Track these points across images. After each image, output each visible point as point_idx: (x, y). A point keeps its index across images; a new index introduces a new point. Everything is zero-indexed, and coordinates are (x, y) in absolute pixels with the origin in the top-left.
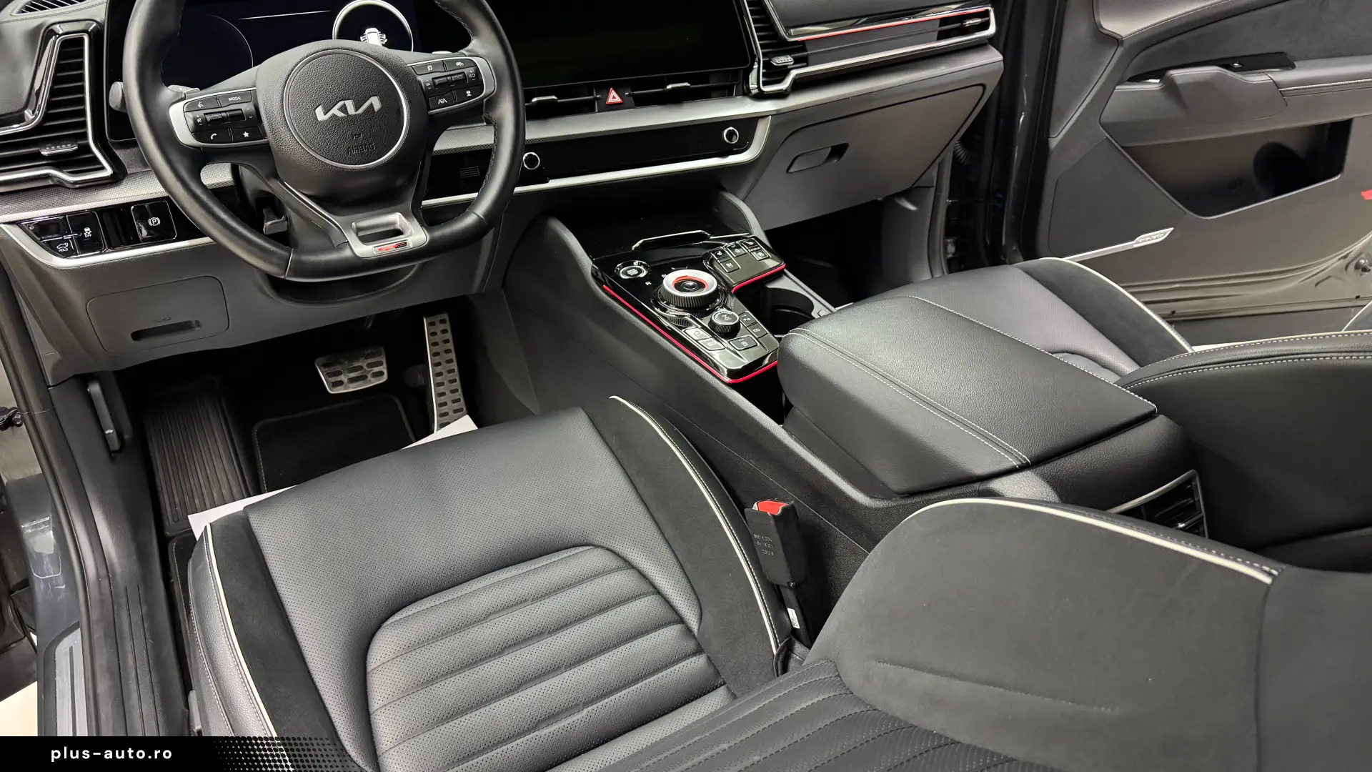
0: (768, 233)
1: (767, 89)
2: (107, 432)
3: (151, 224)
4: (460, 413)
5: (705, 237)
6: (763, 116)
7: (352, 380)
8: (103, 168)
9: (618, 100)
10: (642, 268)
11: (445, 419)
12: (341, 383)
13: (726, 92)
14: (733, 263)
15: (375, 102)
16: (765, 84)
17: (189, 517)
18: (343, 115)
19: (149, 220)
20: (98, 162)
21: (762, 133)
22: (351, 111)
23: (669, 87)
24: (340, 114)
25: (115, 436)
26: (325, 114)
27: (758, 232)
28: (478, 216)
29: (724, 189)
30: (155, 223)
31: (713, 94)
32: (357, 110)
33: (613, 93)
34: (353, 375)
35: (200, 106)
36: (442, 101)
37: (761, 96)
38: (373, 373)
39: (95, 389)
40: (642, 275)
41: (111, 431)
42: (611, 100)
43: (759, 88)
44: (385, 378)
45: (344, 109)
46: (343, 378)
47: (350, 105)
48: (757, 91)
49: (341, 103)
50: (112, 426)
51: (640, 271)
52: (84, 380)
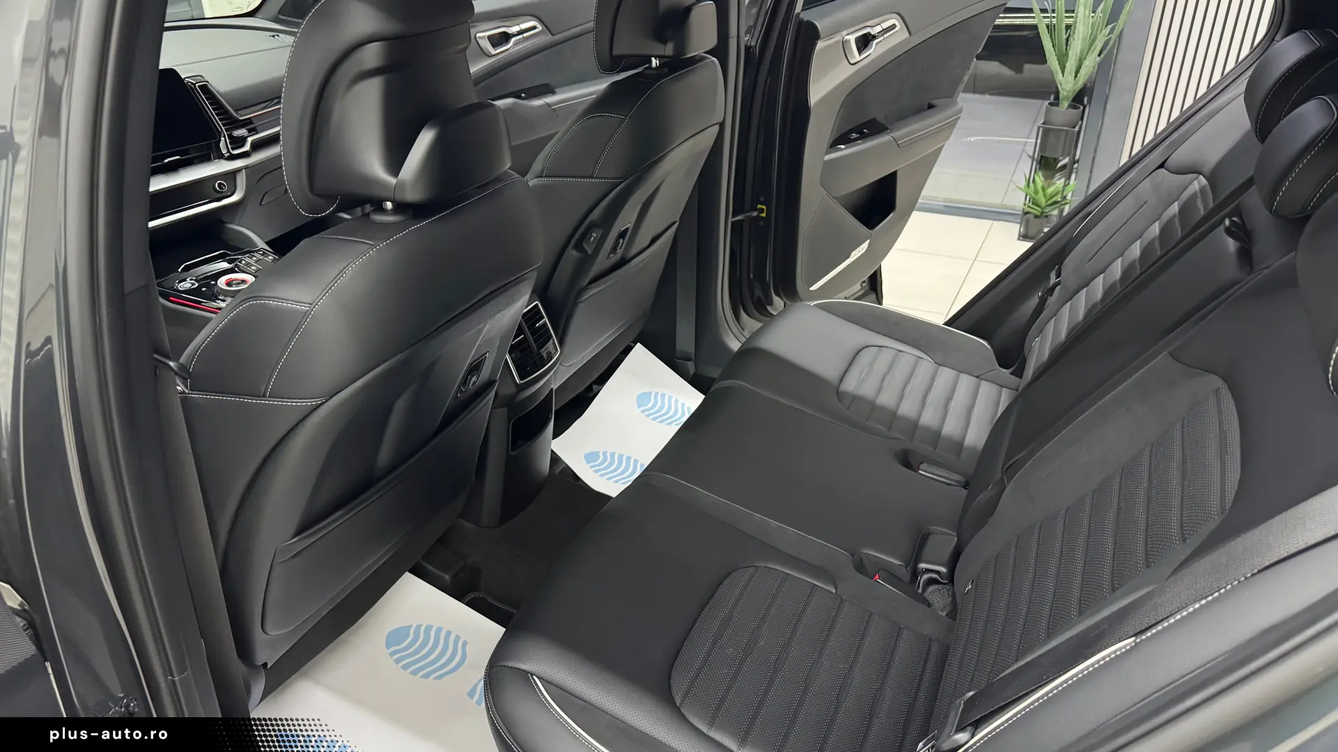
0: (267, 243)
1: (236, 152)
5: (229, 255)
6: (238, 170)
10: (193, 282)
13: (205, 159)
14: (256, 266)
16: (233, 149)
21: (241, 180)
23: (166, 161)
27: (261, 244)
29: (224, 222)
31: (195, 161)
37: (232, 158)
40: (195, 286)
43: (228, 151)
48: (228, 154)
51: (193, 284)
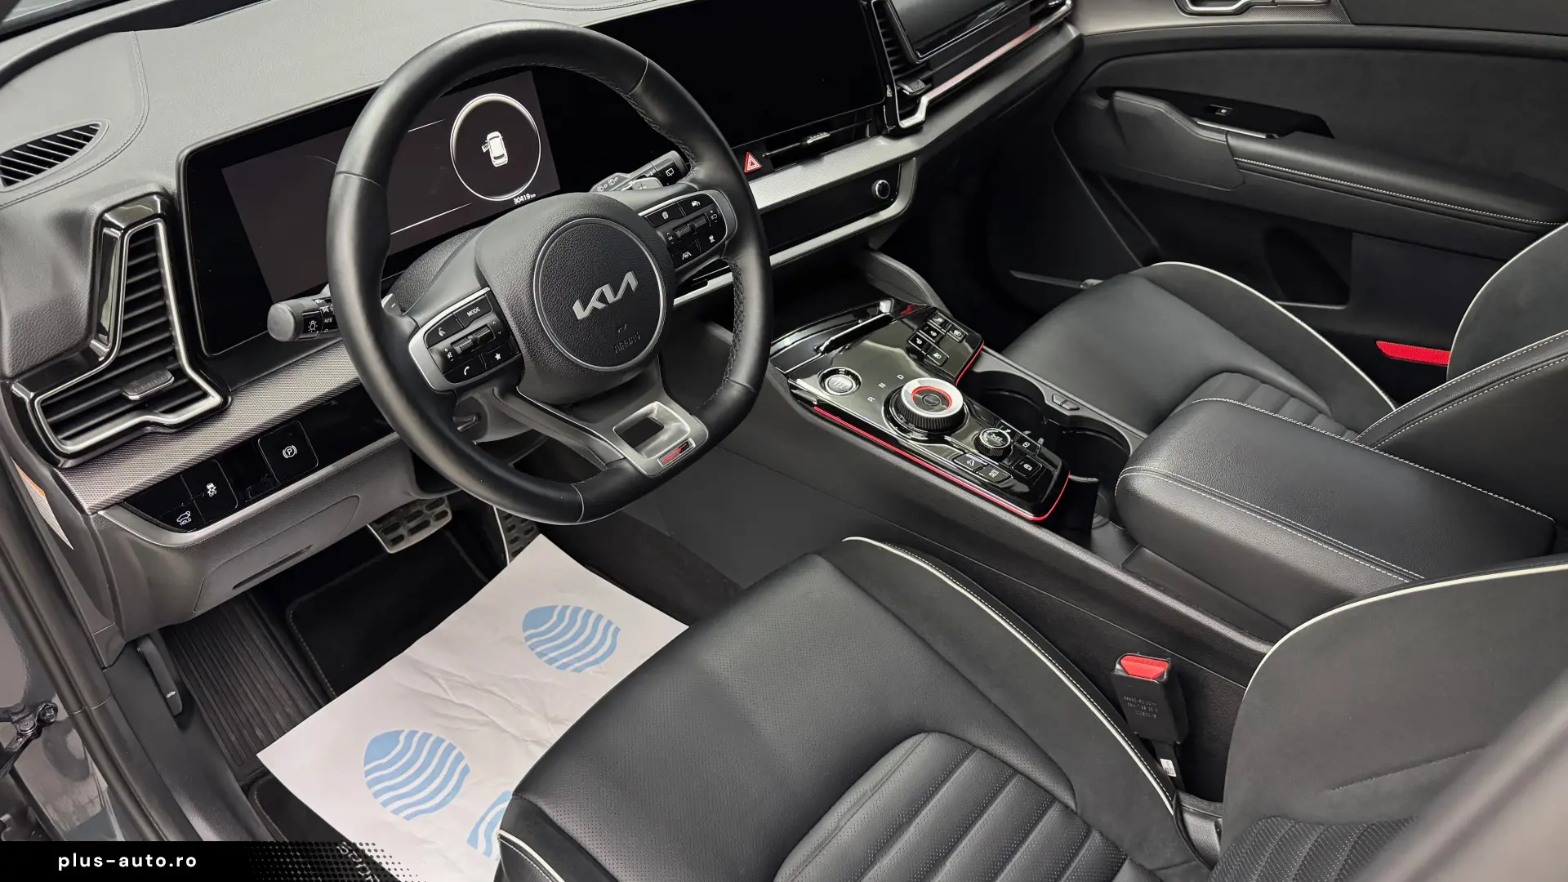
2: (169, 696)
3: (287, 457)
4: (532, 533)
7: (413, 531)
8: (205, 395)
9: (757, 165)
11: (516, 546)
12: (401, 538)
15: (630, 279)
17: (258, 755)
18: (604, 305)
19: (284, 452)
20: (197, 387)
22: (611, 298)
24: (600, 306)
25: (178, 698)
26: (585, 308)
28: (744, 386)
30: (292, 454)
32: (615, 295)
33: (751, 159)
34: (412, 524)
35: (441, 333)
36: (686, 255)
38: (437, 515)
39: (148, 647)
41: (173, 693)
42: (749, 168)
44: (449, 518)
45: (602, 298)
46: (402, 531)
47: (606, 289)
49: (597, 293)
50: (174, 687)
52: (134, 644)
